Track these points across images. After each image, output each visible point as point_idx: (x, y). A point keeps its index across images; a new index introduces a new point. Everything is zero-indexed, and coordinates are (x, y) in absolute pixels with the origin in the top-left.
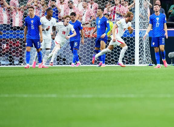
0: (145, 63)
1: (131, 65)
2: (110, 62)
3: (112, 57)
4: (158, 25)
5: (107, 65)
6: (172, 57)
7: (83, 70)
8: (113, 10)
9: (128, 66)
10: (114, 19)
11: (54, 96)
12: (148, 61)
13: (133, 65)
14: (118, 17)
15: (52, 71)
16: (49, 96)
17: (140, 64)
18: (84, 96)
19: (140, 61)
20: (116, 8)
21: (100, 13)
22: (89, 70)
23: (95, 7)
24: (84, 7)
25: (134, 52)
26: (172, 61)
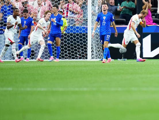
0: (97, 58)
1: (84, 60)
2: (63, 57)
3: (66, 52)
4: (104, 23)
5: (61, 60)
6: (123, 52)
7: (38, 64)
8: (66, 7)
9: (81, 61)
10: (67, 16)
11: (10, 89)
12: (100, 56)
13: (86, 60)
14: (71, 14)
15: (8, 65)
16: (5, 89)
17: (92, 59)
18: (39, 89)
19: (93, 56)
20: (69, 5)
21: (55, 11)
22: (43, 64)
23: (49, 4)
24: (39, 5)
25: (87, 47)
26: (123, 56)
